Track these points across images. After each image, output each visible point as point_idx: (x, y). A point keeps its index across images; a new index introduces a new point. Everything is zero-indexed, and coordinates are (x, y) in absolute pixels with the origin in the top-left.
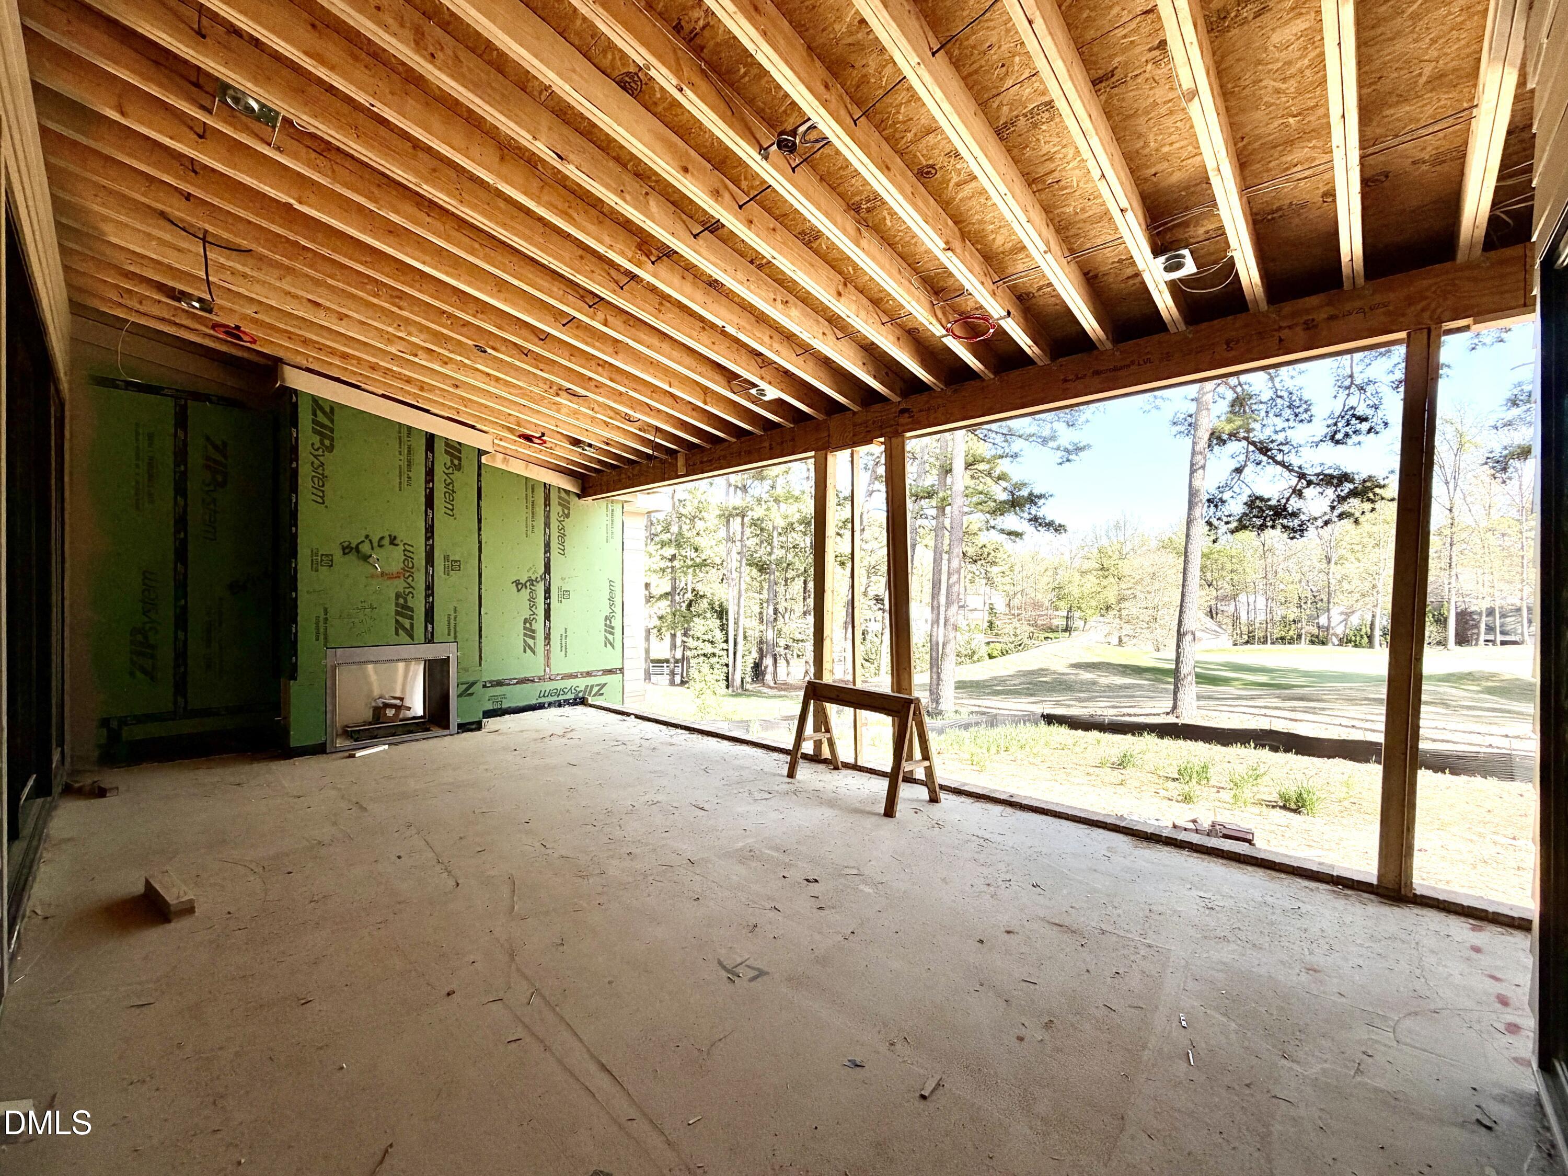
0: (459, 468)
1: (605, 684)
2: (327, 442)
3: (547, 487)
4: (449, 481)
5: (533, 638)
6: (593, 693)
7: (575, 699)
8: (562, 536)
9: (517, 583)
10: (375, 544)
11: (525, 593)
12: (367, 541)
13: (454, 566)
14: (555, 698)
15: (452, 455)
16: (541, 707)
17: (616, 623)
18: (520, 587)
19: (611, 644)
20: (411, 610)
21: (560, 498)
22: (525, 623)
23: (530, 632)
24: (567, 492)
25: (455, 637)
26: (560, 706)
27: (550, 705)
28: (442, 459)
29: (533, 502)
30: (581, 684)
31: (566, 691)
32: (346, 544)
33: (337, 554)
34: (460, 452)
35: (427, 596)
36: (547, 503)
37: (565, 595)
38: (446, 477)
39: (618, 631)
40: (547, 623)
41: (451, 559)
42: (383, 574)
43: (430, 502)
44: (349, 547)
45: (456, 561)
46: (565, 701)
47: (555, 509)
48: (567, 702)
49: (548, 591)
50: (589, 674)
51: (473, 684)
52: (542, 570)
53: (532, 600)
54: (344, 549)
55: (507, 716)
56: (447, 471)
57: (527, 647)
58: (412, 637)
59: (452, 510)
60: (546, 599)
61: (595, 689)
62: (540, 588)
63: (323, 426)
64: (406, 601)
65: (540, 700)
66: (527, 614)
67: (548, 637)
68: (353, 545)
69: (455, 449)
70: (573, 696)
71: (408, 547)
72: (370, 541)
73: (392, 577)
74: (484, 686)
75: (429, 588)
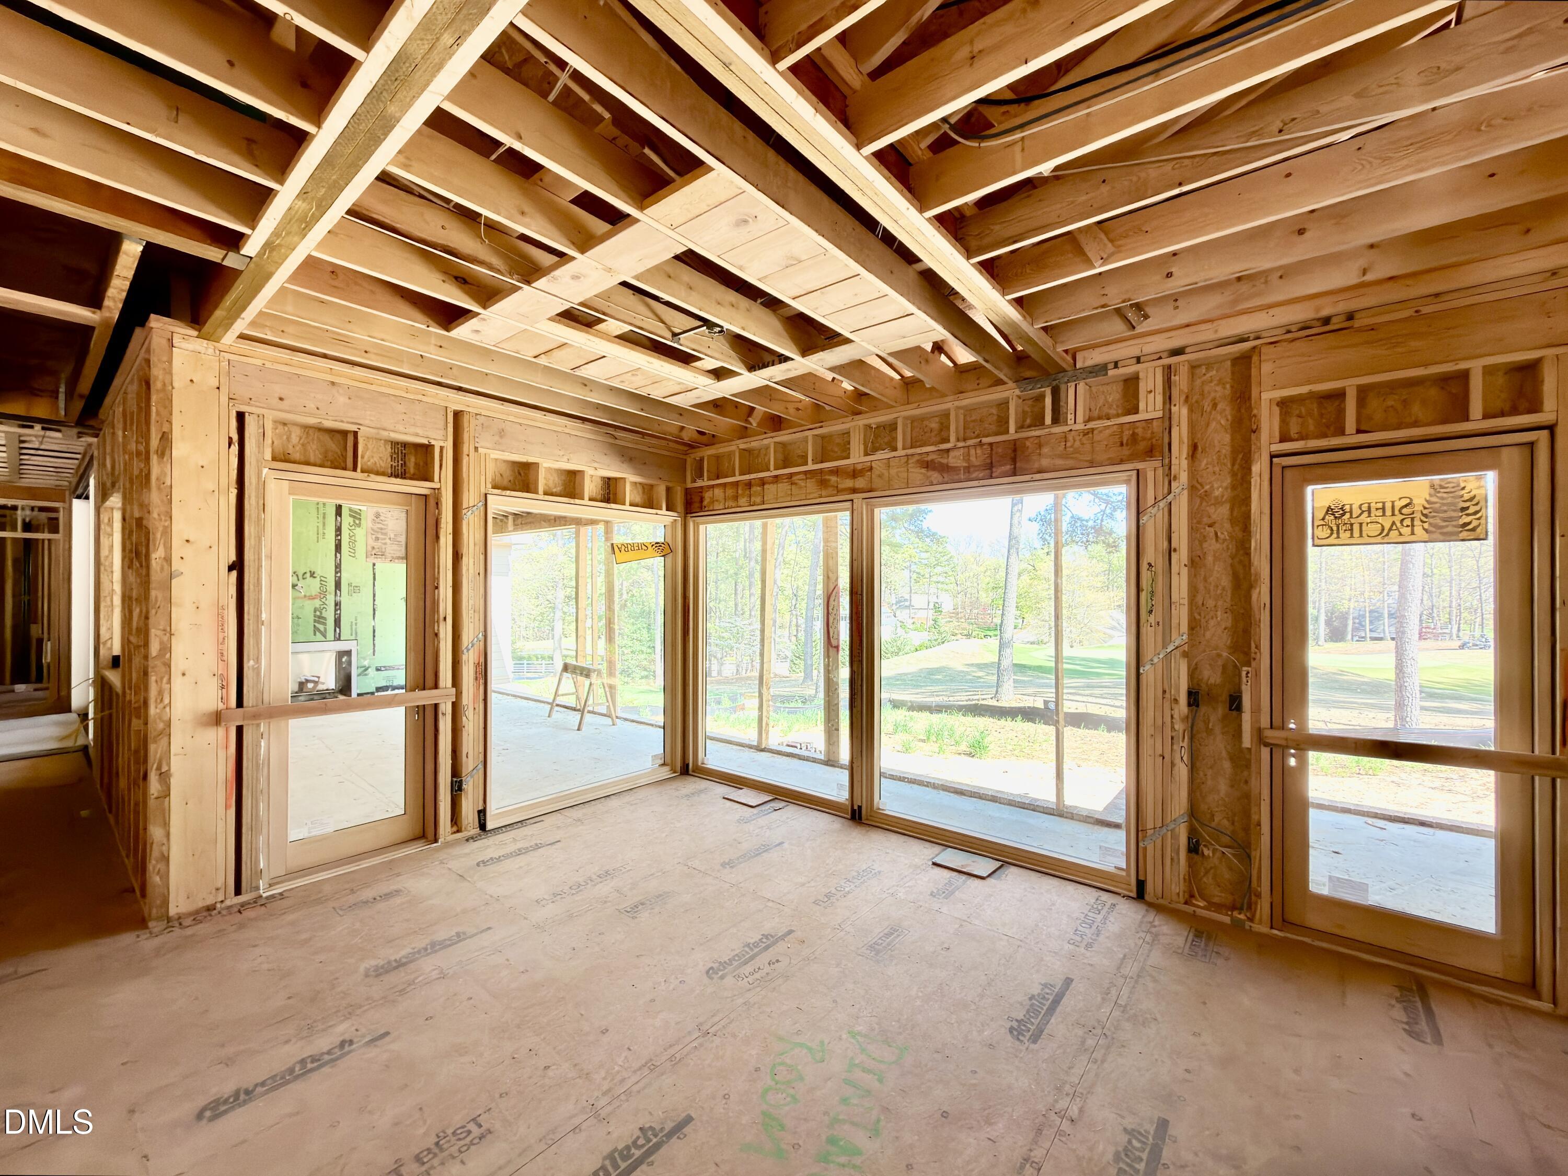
4: (352, 534)
10: (300, 577)
15: (354, 517)
20: (325, 619)
25: (356, 636)
34: (360, 515)
35: (336, 610)
38: (350, 532)
41: (353, 585)
42: (305, 596)
43: (338, 548)
45: (356, 587)
51: (368, 668)
56: (351, 528)
58: (325, 636)
59: (354, 553)
64: (321, 613)
69: (356, 513)
71: (322, 579)
73: (312, 598)
74: (378, 670)
75: (337, 605)
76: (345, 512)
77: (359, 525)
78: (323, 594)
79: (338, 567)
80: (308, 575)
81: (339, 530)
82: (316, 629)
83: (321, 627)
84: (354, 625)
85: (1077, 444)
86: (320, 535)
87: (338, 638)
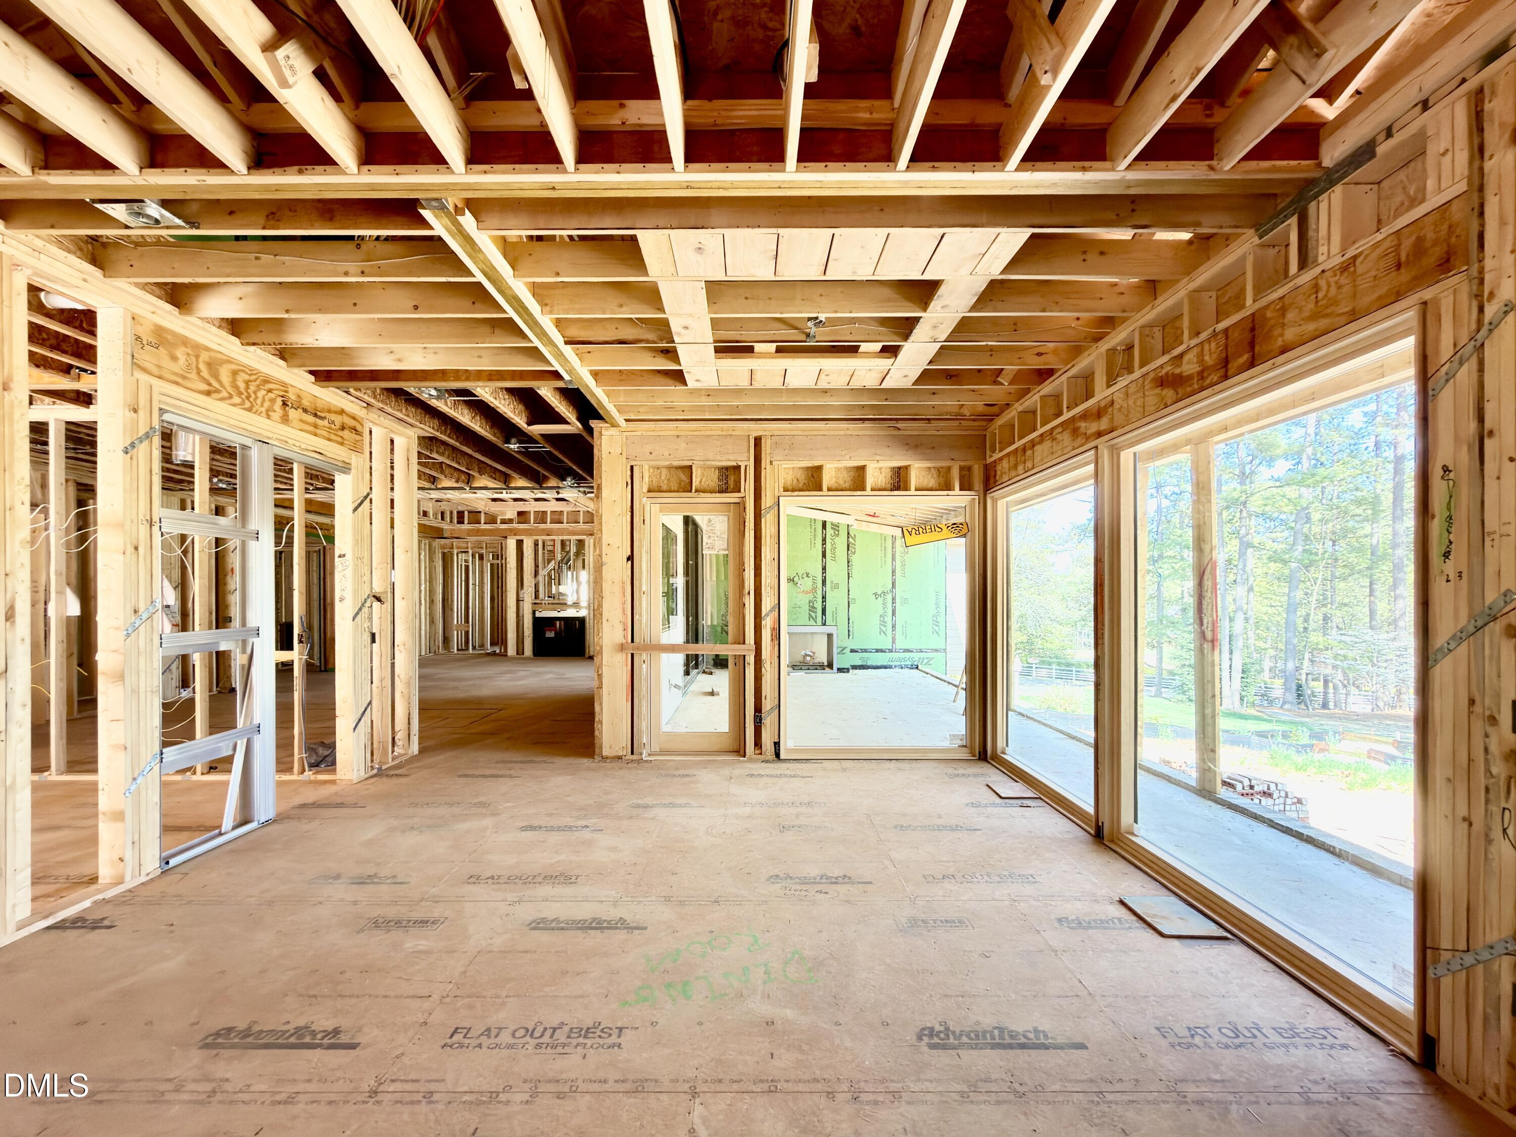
1: (930, 658)
3: (894, 537)
4: (833, 543)
5: (885, 626)
6: (924, 663)
7: (912, 665)
8: (903, 566)
9: (876, 594)
10: (800, 577)
11: (880, 600)
12: (797, 576)
14: (897, 663)
15: (835, 530)
16: (890, 667)
17: (941, 619)
18: (877, 596)
19: (937, 633)
20: (816, 608)
22: (880, 618)
23: (883, 623)
25: (836, 623)
26: (902, 668)
27: (896, 667)
28: (829, 532)
29: (884, 547)
30: (916, 656)
31: (906, 660)
32: (788, 578)
34: (838, 527)
35: (823, 602)
36: (894, 547)
37: (905, 601)
38: (831, 541)
39: (942, 625)
40: (894, 618)
41: (834, 582)
42: (803, 591)
43: (824, 555)
45: (836, 584)
46: (905, 666)
47: (899, 549)
49: (894, 599)
51: (845, 648)
52: (890, 586)
53: (884, 604)
55: (870, 670)
56: (832, 538)
57: (881, 631)
58: (816, 622)
59: (834, 558)
60: (893, 603)
61: (926, 661)
62: (889, 597)
64: (814, 604)
65: (890, 663)
66: (881, 612)
67: (894, 627)
68: (791, 578)
69: (836, 527)
70: (910, 663)
71: (814, 578)
73: (807, 593)
74: (852, 651)
75: (824, 597)
76: (828, 526)
77: (838, 535)
78: (814, 590)
79: (824, 568)
80: (805, 576)
81: (824, 540)
82: (810, 616)
83: (813, 615)
84: (835, 613)
85: (1333, 290)
86: (812, 544)
87: (824, 624)
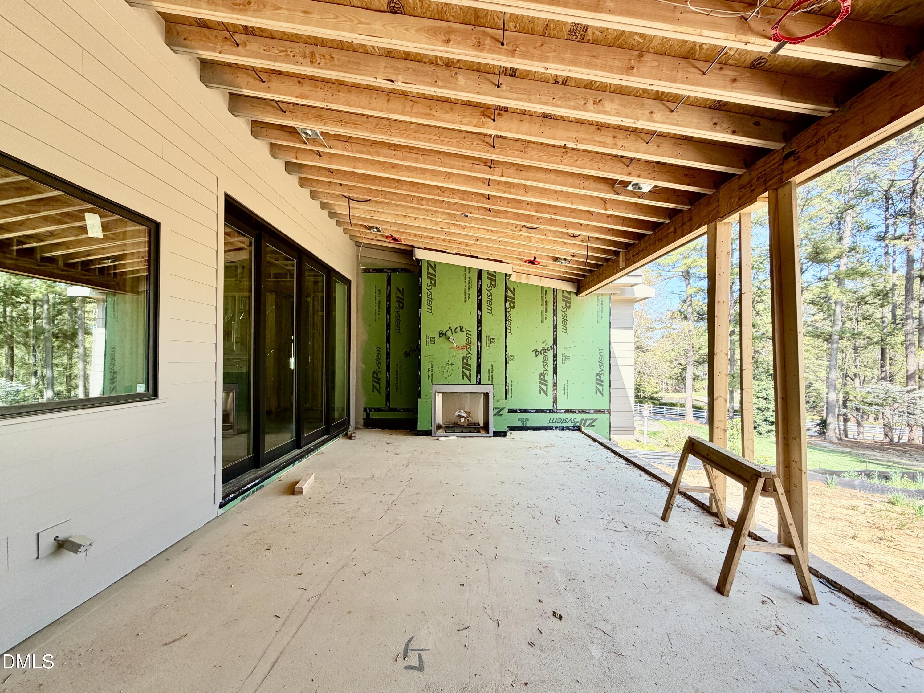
0: (494, 286)
1: (596, 419)
2: (433, 282)
3: (555, 291)
4: (489, 294)
5: (546, 385)
6: (587, 424)
7: (574, 427)
8: (565, 321)
9: (536, 351)
10: (453, 331)
11: (541, 357)
12: (450, 330)
13: (492, 341)
14: (560, 424)
15: (491, 279)
16: (550, 428)
17: (605, 378)
18: (537, 353)
19: (600, 392)
20: (470, 366)
21: (563, 296)
22: (540, 376)
23: (543, 382)
24: (569, 292)
25: (492, 381)
26: (563, 429)
27: (556, 428)
28: (486, 282)
29: (546, 301)
30: (578, 417)
31: (567, 420)
32: (441, 332)
33: (437, 336)
34: (495, 277)
35: (478, 359)
36: (555, 301)
37: (567, 358)
38: (488, 292)
39: (606, 384)
40: (555, 376)
41: (490, 337)
42: (457, 346)
43: (479, 308)
44: (442, 333)
45: (493, 339)
46: (567, 427)
47: (561, 304)
48: (568, 428)
49: (555, 356)
50: (583, 412)
51: (502, 409)
52: (551, 343)
53: (545, 361)
54: (440, 334)
55: (529, 431)
56: (488, 289)
57: (541, 390)
58: (470, 381)
59: (491, 310)
60: (554, 361)
61: (588, 422)
62: (550, 354)
63: (431, 274)
64: (467, 361)
65: (551, 425)
66: (542, 370)
67: (555, 385)
68: (444, 332)
69: (492, 276)
70: (572, 425)
71: (468, 332)
72: (451, 330)
73: (462, 349)
74: (510, 411)
75: (479, 354)
76: (485, 276)
79: (479, 322)
80: (458, 330)
81: (480, 291)
84: (491, 371)
86: (467, 296)
87: (479, 383)
